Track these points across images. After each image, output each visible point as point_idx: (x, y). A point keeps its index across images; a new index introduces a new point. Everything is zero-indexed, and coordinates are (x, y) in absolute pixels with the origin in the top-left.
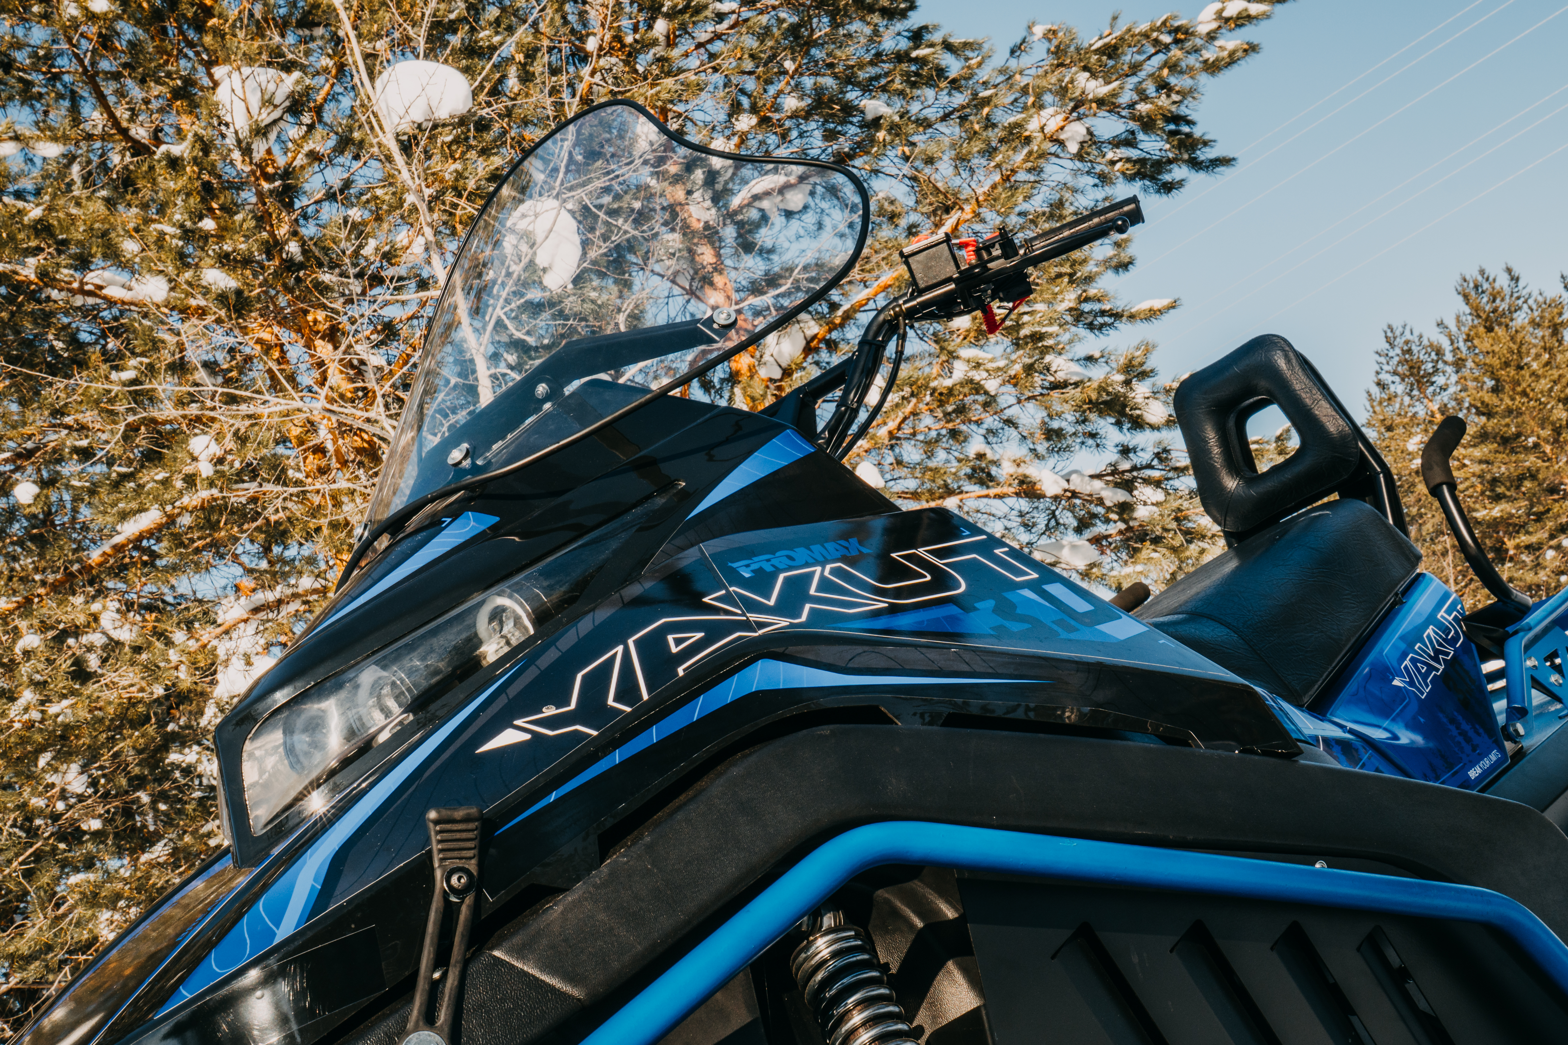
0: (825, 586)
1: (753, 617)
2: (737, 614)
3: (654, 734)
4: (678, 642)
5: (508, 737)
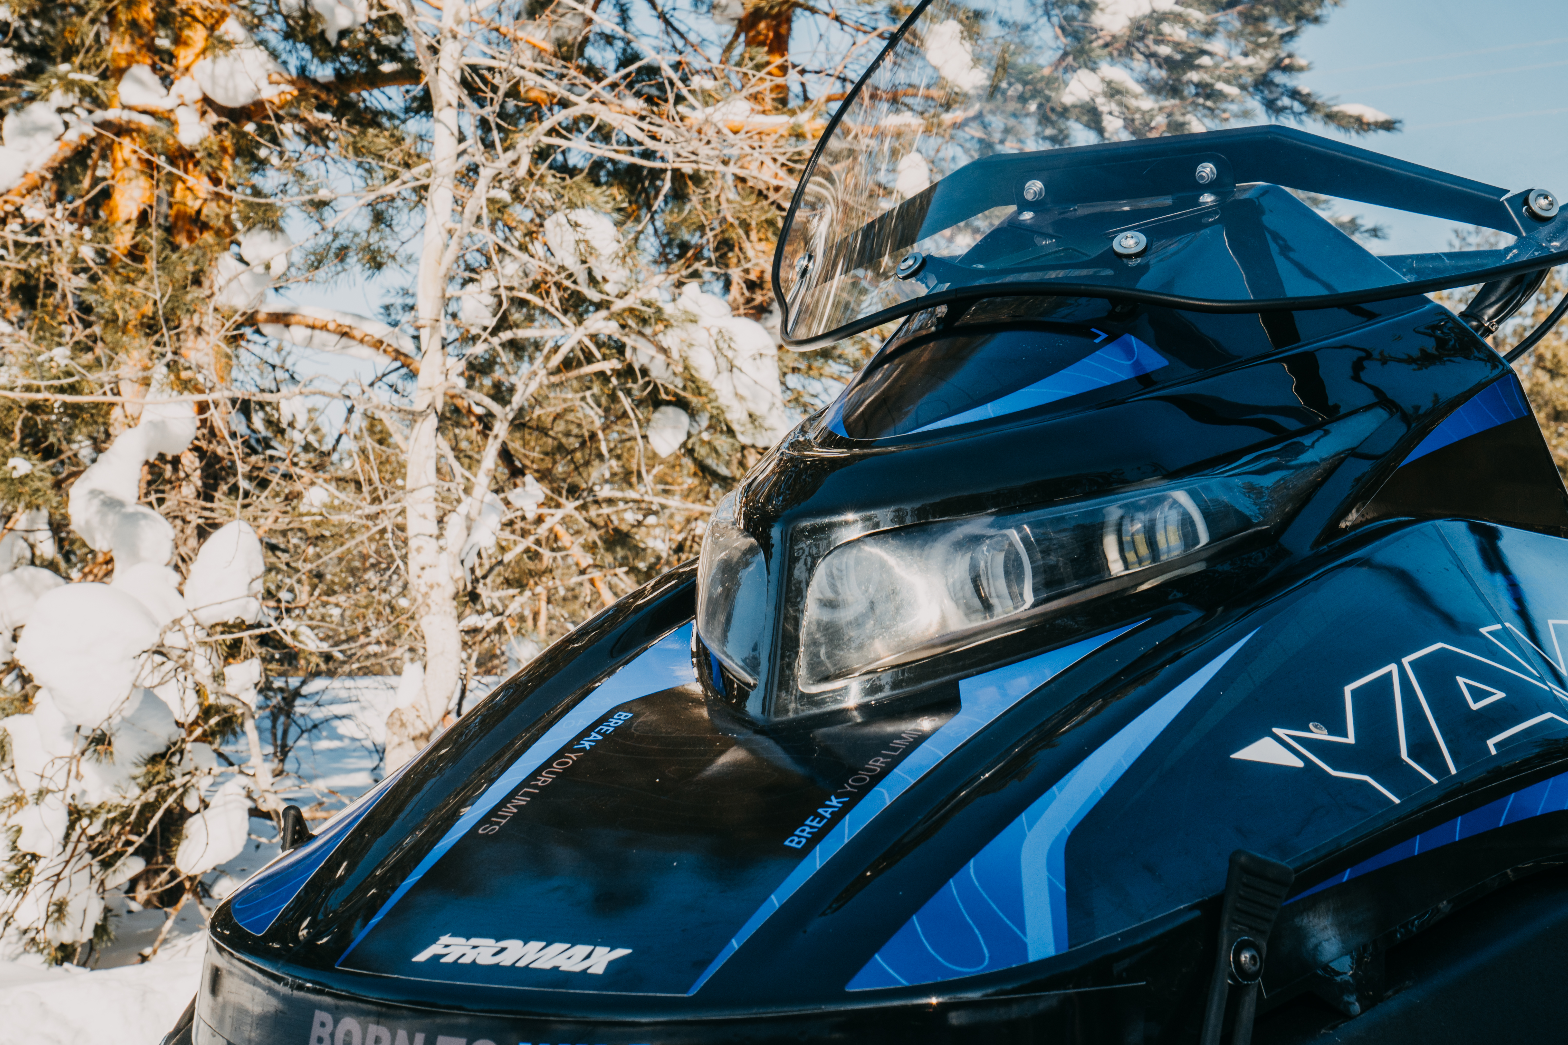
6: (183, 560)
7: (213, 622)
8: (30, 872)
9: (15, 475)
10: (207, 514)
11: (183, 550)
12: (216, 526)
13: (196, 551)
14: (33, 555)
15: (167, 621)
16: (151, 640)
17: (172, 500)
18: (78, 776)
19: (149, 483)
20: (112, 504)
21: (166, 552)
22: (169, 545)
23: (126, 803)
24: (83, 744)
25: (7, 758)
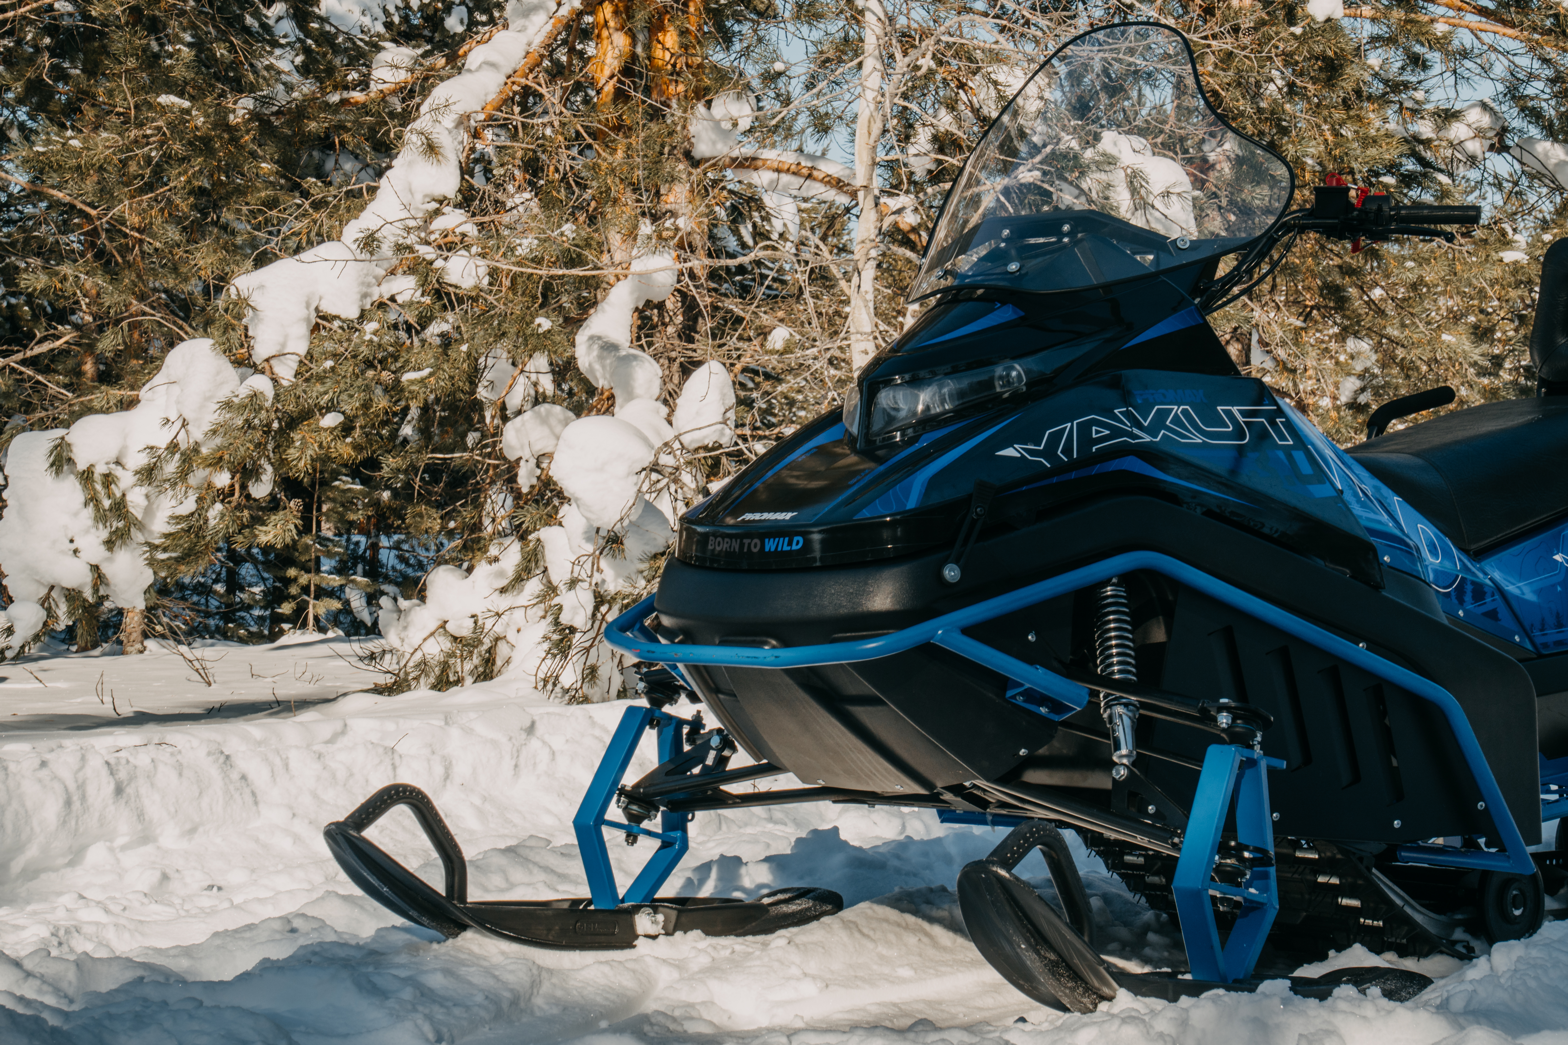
0: (1176, 420)
1: (1136, 431)
2: (1127, 426)
3: (1073, 475)
4: (1097, 432)
5: (1010, 452)
6: (670, 394)
7: (696, 445)
8: (570, 640)
9: (540, 331)
10: (690, 353)
11: (670, 387)
12: (699, 364)
13: (680, 385)
14: (537, 392)
15: (658, 444)
16: (648, 459)
17: (659, 342)
18: (598, 570)
19: (640, 328)
20: (609, 347)
21: (656, 388)
22: (658, 383)
23: (636, 592)
24: (602, 542)
25: (541, 563)
